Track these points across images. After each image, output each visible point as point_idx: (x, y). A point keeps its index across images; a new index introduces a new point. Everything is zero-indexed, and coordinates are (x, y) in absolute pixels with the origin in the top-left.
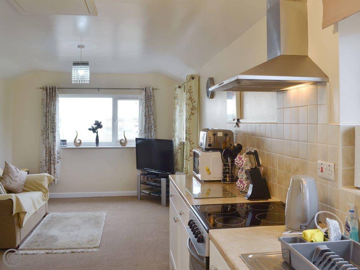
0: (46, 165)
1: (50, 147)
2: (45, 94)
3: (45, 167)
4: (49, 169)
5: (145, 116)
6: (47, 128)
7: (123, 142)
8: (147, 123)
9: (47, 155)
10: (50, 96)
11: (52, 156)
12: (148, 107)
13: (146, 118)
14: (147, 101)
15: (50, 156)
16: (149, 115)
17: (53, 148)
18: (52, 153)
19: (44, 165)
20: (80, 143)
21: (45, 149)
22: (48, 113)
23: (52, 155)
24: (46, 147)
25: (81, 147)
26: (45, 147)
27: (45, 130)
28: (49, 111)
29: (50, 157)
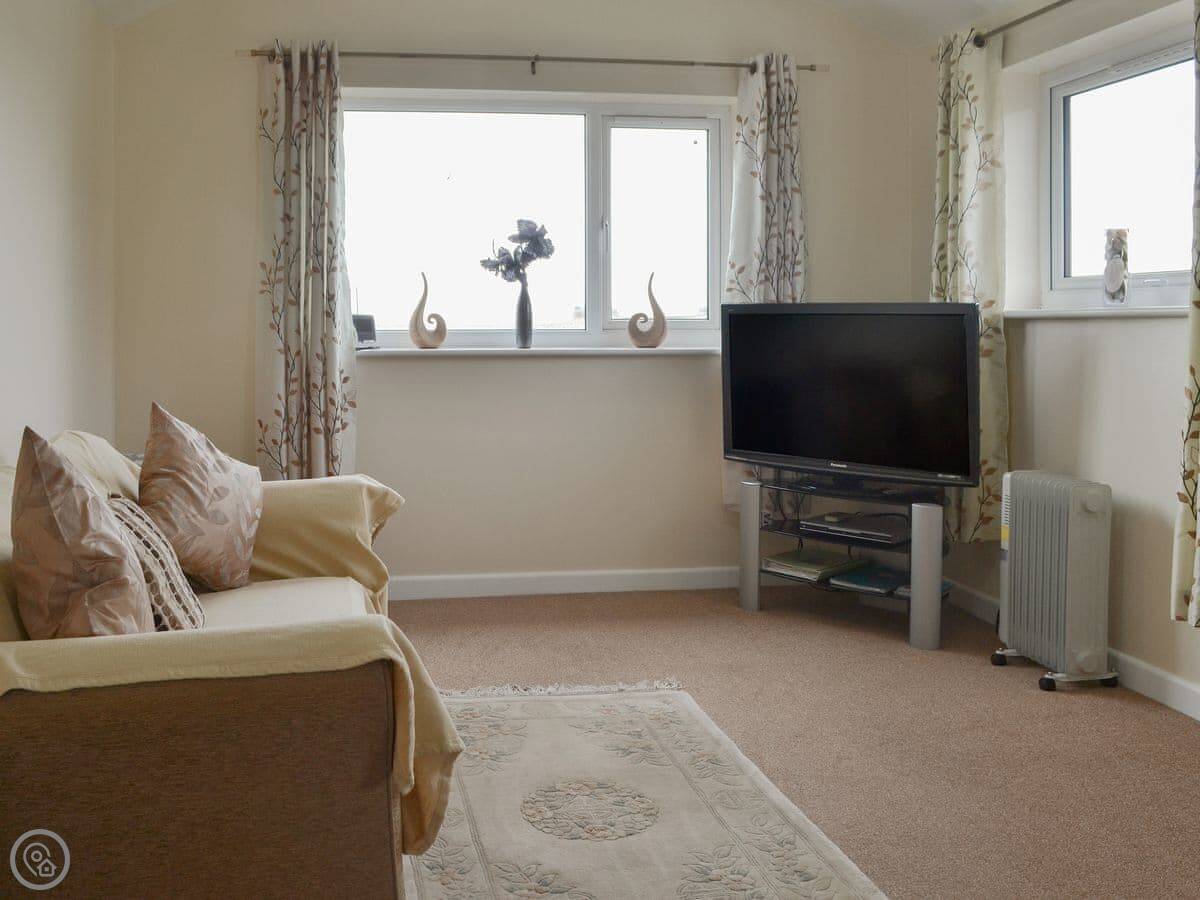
0: (288, 440)
1: (306, 345)
2: (278, 82)
3: (284, 446)
4: (305, 458)
5: (762, 198)
6: (293, 250)
7: (644, 327)
8: (774, 230)
9: (294, 386)
10: (304, 89)
11: (314, 393)
12: (779, 153)
13: (768, 209)
14: (775, 125)
15: (307, 392)
16: (785, 190)
17: (320, 351)
18: (318, 379)
19: (281, 437)
20: (441, 331)
21: (283, 356)
22: (294, 177)
23: (315, 386)
24: (287, 349)
25: (443, 348)
26: (282, 346)
27: (281, 263)
28: (298, 166)
29: (309, 398)
